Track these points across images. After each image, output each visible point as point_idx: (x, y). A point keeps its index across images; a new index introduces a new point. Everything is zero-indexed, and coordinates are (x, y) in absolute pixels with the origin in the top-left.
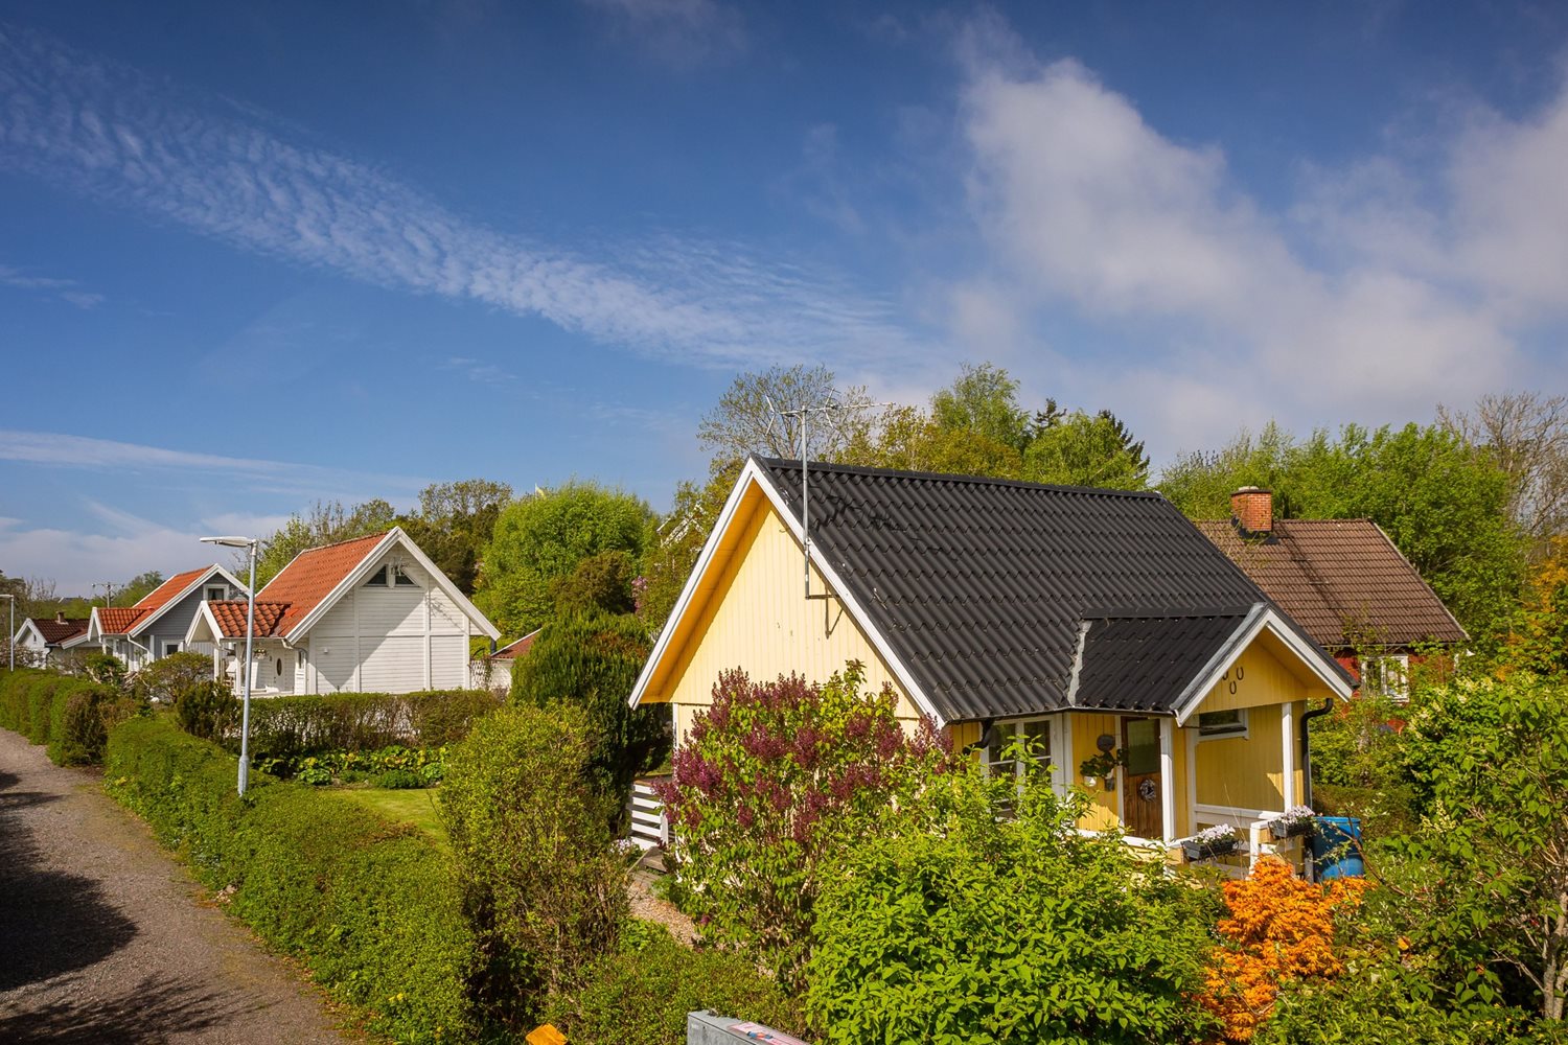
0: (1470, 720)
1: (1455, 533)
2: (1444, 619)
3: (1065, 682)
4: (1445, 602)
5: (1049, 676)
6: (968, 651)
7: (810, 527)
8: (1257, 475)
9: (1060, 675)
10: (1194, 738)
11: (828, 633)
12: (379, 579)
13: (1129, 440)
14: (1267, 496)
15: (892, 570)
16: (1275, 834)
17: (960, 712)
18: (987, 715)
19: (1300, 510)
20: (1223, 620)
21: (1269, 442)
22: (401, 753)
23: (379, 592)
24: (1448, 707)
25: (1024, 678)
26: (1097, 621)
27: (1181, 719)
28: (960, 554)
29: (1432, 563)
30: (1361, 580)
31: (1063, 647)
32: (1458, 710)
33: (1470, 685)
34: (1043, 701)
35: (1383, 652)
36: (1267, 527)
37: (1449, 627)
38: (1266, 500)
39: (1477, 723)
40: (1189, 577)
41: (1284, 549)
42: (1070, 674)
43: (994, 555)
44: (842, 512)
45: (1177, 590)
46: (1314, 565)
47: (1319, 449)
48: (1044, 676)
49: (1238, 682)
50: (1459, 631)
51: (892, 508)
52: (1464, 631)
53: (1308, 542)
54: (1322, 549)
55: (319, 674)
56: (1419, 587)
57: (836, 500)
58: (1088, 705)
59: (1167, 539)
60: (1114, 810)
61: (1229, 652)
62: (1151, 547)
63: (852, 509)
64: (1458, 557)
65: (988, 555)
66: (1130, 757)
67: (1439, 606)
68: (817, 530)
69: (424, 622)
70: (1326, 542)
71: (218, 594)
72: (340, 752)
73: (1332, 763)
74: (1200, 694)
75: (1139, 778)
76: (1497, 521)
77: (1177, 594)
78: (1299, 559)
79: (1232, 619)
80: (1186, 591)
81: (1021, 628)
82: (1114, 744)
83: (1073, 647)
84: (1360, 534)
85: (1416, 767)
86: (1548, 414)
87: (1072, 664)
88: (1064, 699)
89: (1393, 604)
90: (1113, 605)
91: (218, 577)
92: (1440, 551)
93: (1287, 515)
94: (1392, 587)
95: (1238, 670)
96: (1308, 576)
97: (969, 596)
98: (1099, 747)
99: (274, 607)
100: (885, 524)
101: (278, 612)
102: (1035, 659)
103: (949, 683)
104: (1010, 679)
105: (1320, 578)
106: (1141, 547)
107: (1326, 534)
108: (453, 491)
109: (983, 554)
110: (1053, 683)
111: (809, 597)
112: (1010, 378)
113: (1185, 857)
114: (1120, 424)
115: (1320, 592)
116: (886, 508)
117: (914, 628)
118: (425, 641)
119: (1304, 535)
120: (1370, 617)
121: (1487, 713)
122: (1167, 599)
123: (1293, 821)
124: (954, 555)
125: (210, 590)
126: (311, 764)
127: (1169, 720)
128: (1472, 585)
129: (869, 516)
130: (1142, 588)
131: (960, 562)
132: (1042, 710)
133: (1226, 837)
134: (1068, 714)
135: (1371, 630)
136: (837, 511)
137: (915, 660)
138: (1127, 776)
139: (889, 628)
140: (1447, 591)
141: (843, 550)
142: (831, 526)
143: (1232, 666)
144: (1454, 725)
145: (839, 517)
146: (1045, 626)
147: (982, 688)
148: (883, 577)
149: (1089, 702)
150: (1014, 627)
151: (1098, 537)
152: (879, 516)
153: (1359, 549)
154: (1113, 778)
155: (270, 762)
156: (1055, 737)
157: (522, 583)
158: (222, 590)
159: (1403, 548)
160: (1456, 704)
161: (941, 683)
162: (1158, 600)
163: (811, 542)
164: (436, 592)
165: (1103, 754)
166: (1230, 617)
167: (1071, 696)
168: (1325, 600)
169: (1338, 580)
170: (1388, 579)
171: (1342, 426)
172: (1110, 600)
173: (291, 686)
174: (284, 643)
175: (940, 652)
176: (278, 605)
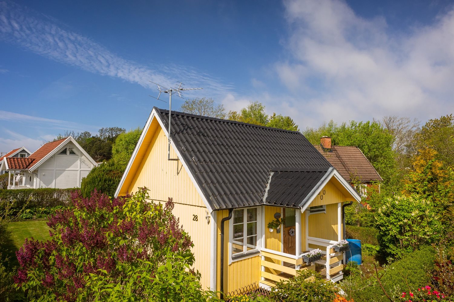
0: (400, 210)
1: (379, 151)
2: (376, 175)
3: (262, 194)
4: (376, 170)
5: (257, 192)
6: (227, 181)
7: (171, 133)
8: (327, 134)
9: (261, 191)
10: (308, 214)
11: (178, 173)
12: (64, 152)
13: (294, 124)
14: (330, 139)
15: (202, 151)
16: (335, 249)
17: (219, 206)
18: (231, 207)
19: (338, 144)
20: (319, 173)
21: (331, 125)
22: (62, 208)
23: (64, 156)
24: (392, 205)
25: (247, 192)
26: (276, 172)
27: (303, 210)
28: (229, 147)
29: (373, 159)
30: (355, 163)
31: (263, 181)
32: (395, 206)
33: (399, 198)
34: (253, 201)
35: (360, 183)
36: (330, 148)
37: (378, 177)
38: (330, 140)
39: (401, 211)
40: (308, 159)
41: (334, 154)
42: (265, 191)
43: (242, 148)
44: (186, 130)
45: (304, 163)
46: (342, 158)
47: (343, 128)
48: (255, 192)
49: (323, 195)
50: (380, 178)
51: (206, 130)
52: (381, 178)
53: (341, 152)
54: (344, 154)
55: (41, 181)
56: (370, 165)
57: (185, 125)
58: (270, 203)
59: (301, 146)
60: (279, 240)
61: (321, 185)
62: (296, 148)
63: (191, 129)
64: (380, 158)
65: (240, 148)
66: (286, 221)
67: (375, 171)
68: (175, 135)
69: (78, 166)
70: (345, 152)
71: (23, 156)
72: (39, 207)
73: (348, 217)
74: (311, 200)
75: (289, 228)
76: (390, 148)
77: (304, 164)
78: (338, 157)
79: (322, 173)
80: (307, 163)
81: (248, 174)
82: (280, 216)
83: (267, 181)
84: (354, 150)
85: (380, 225)
86: (400, 121)
87: (266, 187)
88: (262, 200)
89: (363, 170)
90: (282, 166)
91: (24, 151)
92: (375, 156)
93: (335, 145)
94: (363, 165)
95: (324, 191)
96: (340, 161)
97: (230, 162)
98: (275, 217)
99: (30, 160)
100: (202, 135)
101: (31, 161)
102: (252, 185)
103: (217, 194)
104: (242, 193)
105: (344, 162)
106: (293, 148)
107: (345, 150)
108: (109, 130)
109: (238, 147)
110: (258, 194)
111: (169, 160)
112: (263, 106)
113: (303, 261)
114: (292, 120)
115: (344, 166)
116: (204, 129)
117: (207, 172)
118: (79, 172)
119: (340, 150)
120: (357, 173)
121: (405, 208)
122: (300, 165)
123: (341, 246)
124: (227, 147)
125: (21, 155)
126: (28, 211)
127: (299, 210)
128: (383, 165)
129: (197, 132)
130: (292, 161)
131: (229, 150)
132: (253, 205)
133: (318, 254)
134: (264, 206)
135: (357, 177)
136: (184, 129)
137: (205, 185)
138: (284, 227)
139: (196, 172)
140: (377, 167)
141: (183, 143)
142: (181, 134)
143: (322, 190)
144: (394, 211)
145: (184, 131)
146: (257, 173)
147: (230, 196)
148: (198, 153)
149: (270, 202)
150: (246, 174)
151: (279, 144)
152: (200, 132)
153: (354, 154)
154: (280, 229)
155: (13, 211)
156: (259, 214)
157: (123, 156)
158: (25, 155)
159: (365, 154)
160: (395, 204)
161: (213, 194)
162: (297, 166)
163: (171, 139)
164: (83, 157)
165: (276, 219)
166: (321, 172)
167: (264, 200)
168: (345, 168)
169: (348, 163)
170: (362, 163)
171: (350, 121)
172: (281, 165)
173: (32, 185)
174: (29, 171)
175: (215, 181)
176: (31, 159)
